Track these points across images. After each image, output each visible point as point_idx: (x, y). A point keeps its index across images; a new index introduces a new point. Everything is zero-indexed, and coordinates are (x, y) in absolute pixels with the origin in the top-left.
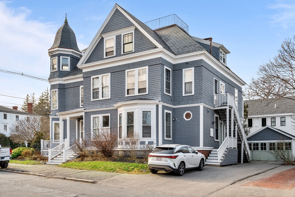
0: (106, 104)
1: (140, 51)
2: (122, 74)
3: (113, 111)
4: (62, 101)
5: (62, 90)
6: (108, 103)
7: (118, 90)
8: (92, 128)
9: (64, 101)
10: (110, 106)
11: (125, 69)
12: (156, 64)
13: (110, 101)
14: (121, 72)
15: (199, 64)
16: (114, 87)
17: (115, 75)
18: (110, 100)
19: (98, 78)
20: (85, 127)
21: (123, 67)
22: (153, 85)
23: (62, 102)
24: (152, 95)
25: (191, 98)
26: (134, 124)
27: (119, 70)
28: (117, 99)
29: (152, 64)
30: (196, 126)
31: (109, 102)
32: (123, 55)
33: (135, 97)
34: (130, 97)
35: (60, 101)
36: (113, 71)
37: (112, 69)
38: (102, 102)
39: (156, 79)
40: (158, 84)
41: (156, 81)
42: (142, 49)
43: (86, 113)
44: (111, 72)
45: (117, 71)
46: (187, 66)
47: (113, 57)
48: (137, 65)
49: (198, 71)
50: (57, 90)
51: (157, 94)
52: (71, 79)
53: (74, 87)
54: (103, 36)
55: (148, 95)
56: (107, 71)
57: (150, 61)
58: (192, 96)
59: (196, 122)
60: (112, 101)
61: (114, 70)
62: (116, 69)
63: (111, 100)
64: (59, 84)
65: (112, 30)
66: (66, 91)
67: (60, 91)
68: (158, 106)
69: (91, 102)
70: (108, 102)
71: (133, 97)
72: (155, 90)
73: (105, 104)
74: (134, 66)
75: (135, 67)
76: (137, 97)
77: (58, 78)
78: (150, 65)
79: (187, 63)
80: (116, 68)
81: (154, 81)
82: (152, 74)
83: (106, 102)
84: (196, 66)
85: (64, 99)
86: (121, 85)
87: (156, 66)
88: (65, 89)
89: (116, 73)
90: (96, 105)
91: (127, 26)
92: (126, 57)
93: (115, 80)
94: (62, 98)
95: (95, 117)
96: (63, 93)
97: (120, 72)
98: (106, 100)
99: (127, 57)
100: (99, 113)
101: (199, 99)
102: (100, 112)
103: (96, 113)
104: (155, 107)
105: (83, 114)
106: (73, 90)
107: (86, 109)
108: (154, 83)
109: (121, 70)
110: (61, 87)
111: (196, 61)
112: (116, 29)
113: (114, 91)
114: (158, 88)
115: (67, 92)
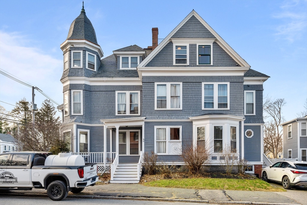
0: (176, 115)
1: (220, 66)
2: (197, 85)
3: (185, 124)
4: (88, 105)
5: (88, 92)
6: (178, 115)
7: (192, 102)
8: (155, 140)
9: (90, 106)
10: (182, 118)
11: (201, 81)
12: (238, 81)
13: (182, 113)
14: (196, 84)
15: (260, 88)
16: (187, 98)
17: (188, 85)
18: (181, 111)
19: (165, 85)
20: (145, 139)
21: (199, 78)
22: (235, 102)
23: (87, 107)
24: (233, 111)
25: (252, 118)
26: (223, 139)
27: (194, 81)
28: (191, 111)
29: (234, 81)
30: (257, 143)
31: (180, 113)
32: (198, 66)
33: (214, 111)
34: (207, 111)
35: (86, 105)
36: (186, 81)
37: (184, 78)
38: (170, 113)
39: (238, 96)
40: (241, 102)
41: (238, 98)
42: (222, 64)
43: (146, 123)
44: (183, 81)
45: (191, 81)
46: (249, 88)
47: (185, 66)
48: (216, 80)
49: (259, 95)
50: (82, 91)
51: (239, 111)
52: (104, 81)
53: (107, 91)
54: (173, 41)
55: (229, 111)
56: (177, 80)
57: (232, 78)
58: (253, 116)
59: (257, 140)
60: (183, 113)
61: (188, 80)
62: (189, 80)
63: (183, 111)
64: (85, 85)
65: (188, 37)
66: (93, 94)
67: (86, 93)
68: (240, 122)
69: (155, 111)
70: (178, 113)
71: (211, 111)
72: (237, 107)
73: (174, 115)
74: (212, 80)
75: (214, 81)
76: (216, 111)
77: (84, 77)
78: (231, 81)
79: (249, 86)
80: (190, 78)
81: (236, 98)
82: (234, 91)
83: (176, 113)
84: (257, 90)
85: (90, 104)
86: (196, 97)
87: (238, 83)
88: (91, 91)
89: (190, 83)
90: (161, 115)
91: (207, 37)
92: (206, 69)
93: (188, 91)
94: (87, 102)
95: (159, 129)
96: (89, 96)
97: (194, 84)
98: (176, 111)
99: (208, 69)
100: (166, 124)
101: (260, 119)
102: (168, 124)
103: (162, 124)
104: (238, 123)
105: (142, 124)
106: (104, 94)
107: (148, 118)
108: (236, 100)
109: (196, 81)
110: (87, 88)
111: (257, 85)
112: (192, 37)
113: (187, 102)
114: (241, 105)
115: (94, 96)
